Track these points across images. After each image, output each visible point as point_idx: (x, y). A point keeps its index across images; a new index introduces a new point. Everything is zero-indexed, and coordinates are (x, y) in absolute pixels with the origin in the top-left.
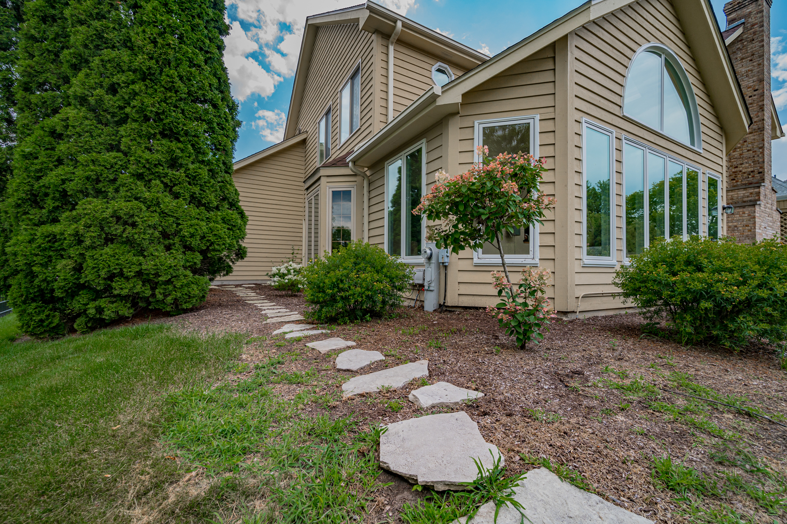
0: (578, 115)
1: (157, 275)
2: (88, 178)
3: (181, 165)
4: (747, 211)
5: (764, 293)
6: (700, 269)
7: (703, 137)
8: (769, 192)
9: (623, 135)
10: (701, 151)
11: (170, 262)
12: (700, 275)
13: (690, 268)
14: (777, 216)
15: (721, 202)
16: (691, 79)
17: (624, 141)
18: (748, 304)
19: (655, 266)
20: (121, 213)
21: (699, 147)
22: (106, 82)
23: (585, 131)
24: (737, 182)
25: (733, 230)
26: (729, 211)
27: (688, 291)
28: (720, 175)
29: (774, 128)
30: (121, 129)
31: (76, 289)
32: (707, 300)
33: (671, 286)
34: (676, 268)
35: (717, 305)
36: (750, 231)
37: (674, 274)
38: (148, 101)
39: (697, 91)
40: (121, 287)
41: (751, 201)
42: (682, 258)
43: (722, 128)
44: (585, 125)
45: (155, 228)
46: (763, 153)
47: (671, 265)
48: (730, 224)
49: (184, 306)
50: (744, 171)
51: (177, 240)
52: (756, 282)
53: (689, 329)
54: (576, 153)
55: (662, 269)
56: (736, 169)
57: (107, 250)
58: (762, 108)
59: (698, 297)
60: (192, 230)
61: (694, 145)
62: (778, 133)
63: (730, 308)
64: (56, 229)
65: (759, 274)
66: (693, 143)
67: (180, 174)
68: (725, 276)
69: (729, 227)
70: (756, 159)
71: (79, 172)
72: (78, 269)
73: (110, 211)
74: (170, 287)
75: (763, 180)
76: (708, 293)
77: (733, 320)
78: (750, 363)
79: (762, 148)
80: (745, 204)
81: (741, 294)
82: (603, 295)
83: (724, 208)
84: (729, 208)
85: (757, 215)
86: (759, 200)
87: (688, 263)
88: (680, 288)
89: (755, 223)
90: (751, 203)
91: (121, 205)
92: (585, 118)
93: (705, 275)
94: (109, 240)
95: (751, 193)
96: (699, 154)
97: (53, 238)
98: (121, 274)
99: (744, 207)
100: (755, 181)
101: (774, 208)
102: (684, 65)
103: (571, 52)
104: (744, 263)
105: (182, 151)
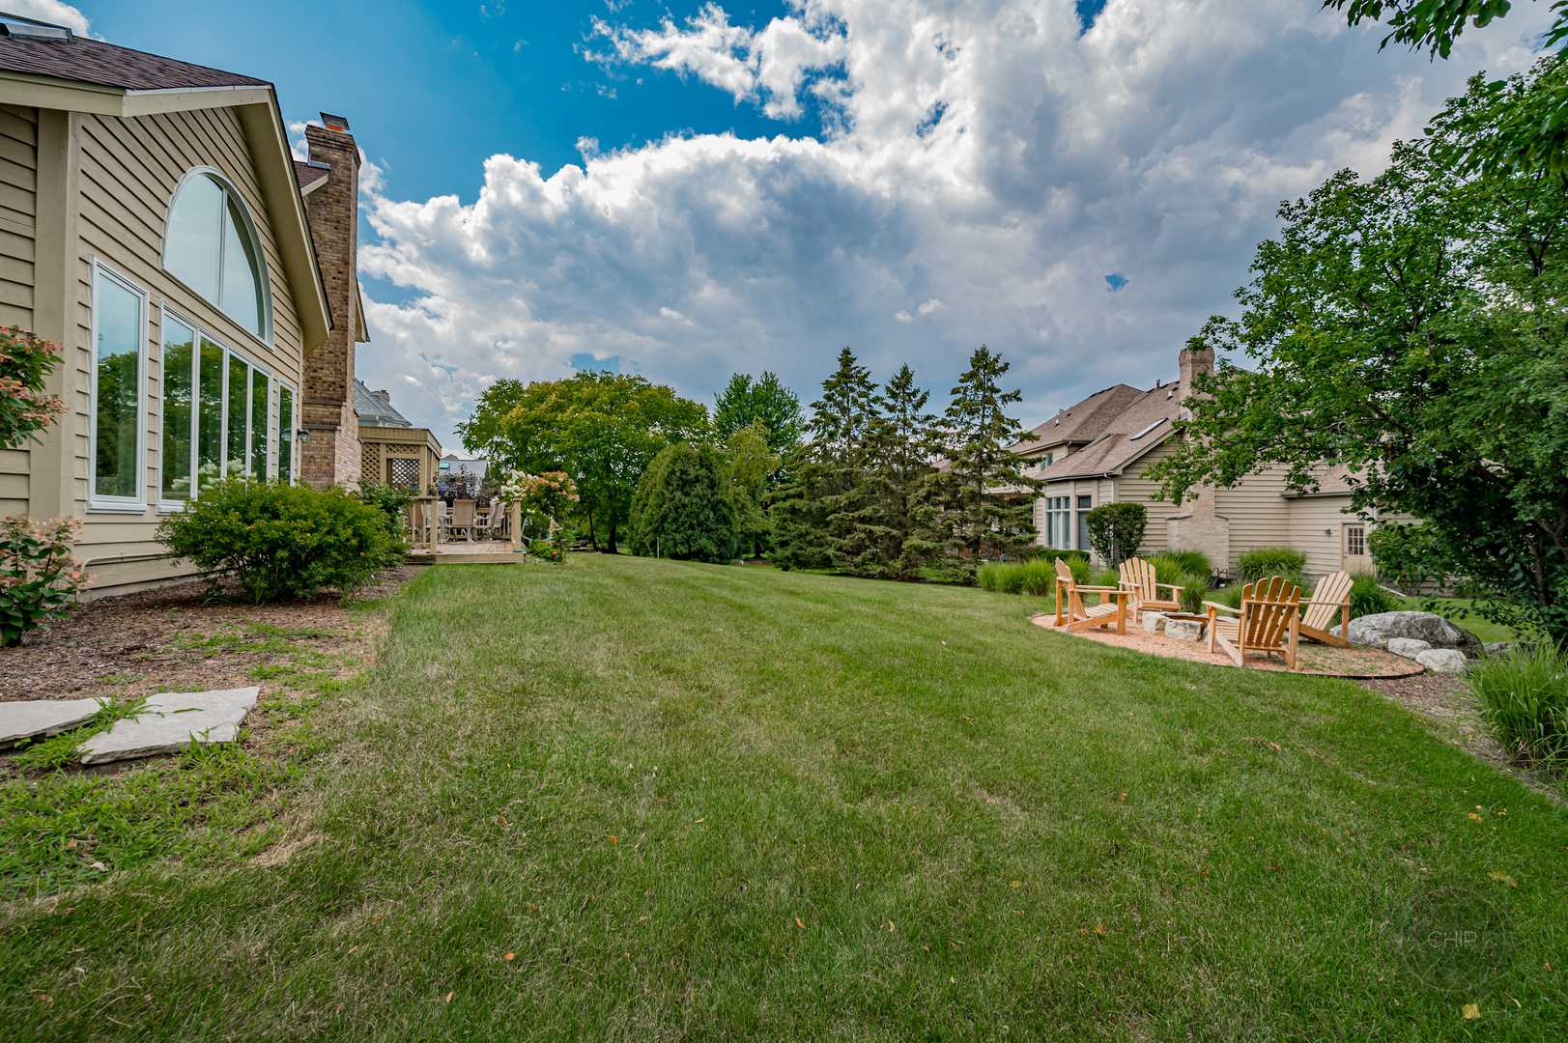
0: (85, 251)
4: (326, 436)
5: (331, 539)
6: (276, 516)
7: (276, 328)
8: (350, 414)
9: (162, 301)
10: (273, 348)
12: (277, 523)
13: (267, 515)
14: (358, 448)
15: (296, 425)
16: (268, 258)
17: (164, 311)
18: (319, 552)
19: (226, 513)
21: (271, 341)
23: (97, 280)
24: (315, 392)
25: (310, 462)
26: (305, 438)
27: (264, 541)
28: (294, 386)
29: (358, 326)
32: (283, 548)
33: (245, 537)
34: (251, 515)
35: (293, 554)
36: (328, 465)
37: (250, 523)
39: (269, 258)
41: (330, 424)
42: (257, 504)
43: (299, 319)
44: (97, 270)
46: (345, 360)
47: (244, 512)
48: (306, 453)
50: (324, 379)
52: (326, 529)
53: (264, 585)
54: (81, 316)
55: (234, 516)
56: (314, 374)
58: (346, 299)
59: (274, 546)
61: (262, 336)
62: (364, 337)
63: (303, 556)
65: (329, 521)
66: (262, 333)
68: (301, 523)
69: (304, 456)
70: (338, 367)
75: (344, 398)
76: (284, 542)
77: (306, 568)
78: (319, 609)
79: (345, 353)
80: (324, 427)
81: (312, 540)
82: (122, 561)
83: (299, 433)
84: (306, 433)
85: (337, 444)
86: (339, 424)
87: (264, 509)
88: (256, 538)
89: (334, 455)
90: (331, 427)
92: (97, 259)
93: (282, 522)
95: (331, 413)
96: (270, 351)
99: (323, 431)
100: (336, 396)
101: (356, 437)
102: (254, 217)
103: (75, 136)
104: (317, 511)
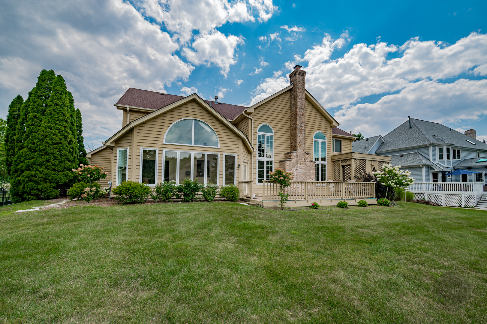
0: (138, 147)
1: (42, 189)
2: (27, 166)
3: (50, 161)
8: (301, 154)
9: (164, 149)
10: (219, 147)
11: (45, 186)
17: (164, 151)
20: (33, 175)
22: (32, 142)
30: (35, 153)
31: (24, 192)
38: (41, 147)
40: (33, 192)
45: (41, 177)
46: (296, 138)
49: (50, 197)
51: (48, 180)
54: (137, 157)
57: (30, 183)
58: (296, 119)
60: (52, 178)
64: (19, 178)
67: (49, 164)
70: (295, 141)
71: (25, 165)
72: (24, 188)
73: (31, 174)
74: (46, 192)
75: (296, 150)
79: (297, 136)
83: (239, 165)
85: (287, 165)
86: (290, 158)
91: (33, 173)
92: (142, 148)
94: (31, 181)
96: (217, 148)
97: (19, 181)
98: (33, 189)
100: (294, 150)
105: (50, 158)
